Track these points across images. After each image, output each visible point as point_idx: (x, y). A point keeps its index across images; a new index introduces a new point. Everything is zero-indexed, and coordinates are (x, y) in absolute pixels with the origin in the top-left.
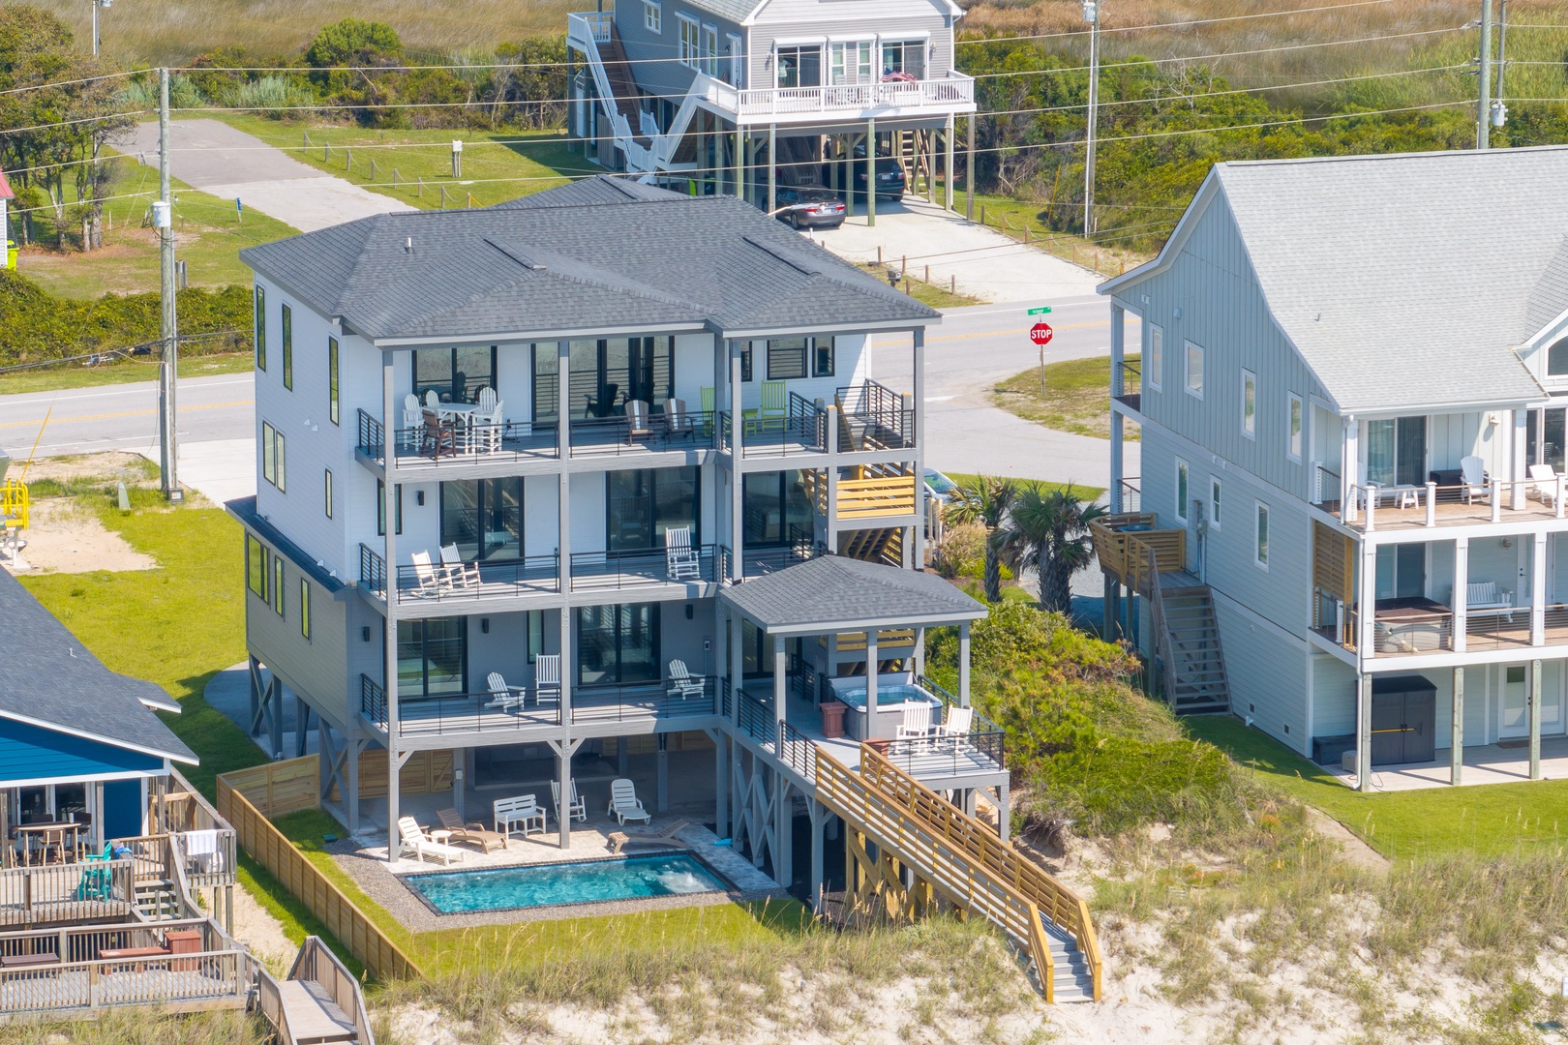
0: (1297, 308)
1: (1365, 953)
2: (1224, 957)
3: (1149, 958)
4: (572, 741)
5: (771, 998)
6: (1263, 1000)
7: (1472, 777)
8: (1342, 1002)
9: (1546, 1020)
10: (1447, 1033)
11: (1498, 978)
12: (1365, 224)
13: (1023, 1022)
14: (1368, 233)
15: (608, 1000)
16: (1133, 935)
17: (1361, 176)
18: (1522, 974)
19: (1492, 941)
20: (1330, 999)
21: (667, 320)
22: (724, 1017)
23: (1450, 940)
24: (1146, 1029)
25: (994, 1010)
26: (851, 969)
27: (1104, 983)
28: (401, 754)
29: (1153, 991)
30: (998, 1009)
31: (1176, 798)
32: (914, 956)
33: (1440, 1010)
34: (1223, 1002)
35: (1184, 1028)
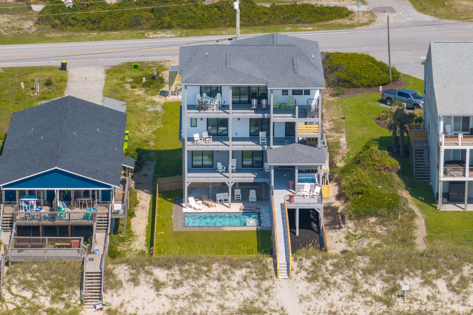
0: (441, 83)
1: (361, 272)
2: (324, 270)
3: (305, 269)
4: (232, 183)
5: (208, 271)
6: (329, 283)
8: (350, 285)
9: (400, 295)
10: (373, 296)
11: (391, 283)
12: (466, 61)
13: (268, 283)
14: (466, 63)
15: (169, 268)
16: (304, 262)
17: (469, 47)
18: (399, 281)
19: (393, 272)
20: (347, 284)
21: (257, 82)
22: (195, 275)
23: (384, 271)
24: (298, 288)
25: (262, 279)
26: (231, 266)
27: (293, 273)
28: (188, 183)
29: (303, 278)
30: (264, 279)
31: (380, 211)
32: (248, 263)
33: (374, 290)
34: (320, 282)
35: (308, 288)
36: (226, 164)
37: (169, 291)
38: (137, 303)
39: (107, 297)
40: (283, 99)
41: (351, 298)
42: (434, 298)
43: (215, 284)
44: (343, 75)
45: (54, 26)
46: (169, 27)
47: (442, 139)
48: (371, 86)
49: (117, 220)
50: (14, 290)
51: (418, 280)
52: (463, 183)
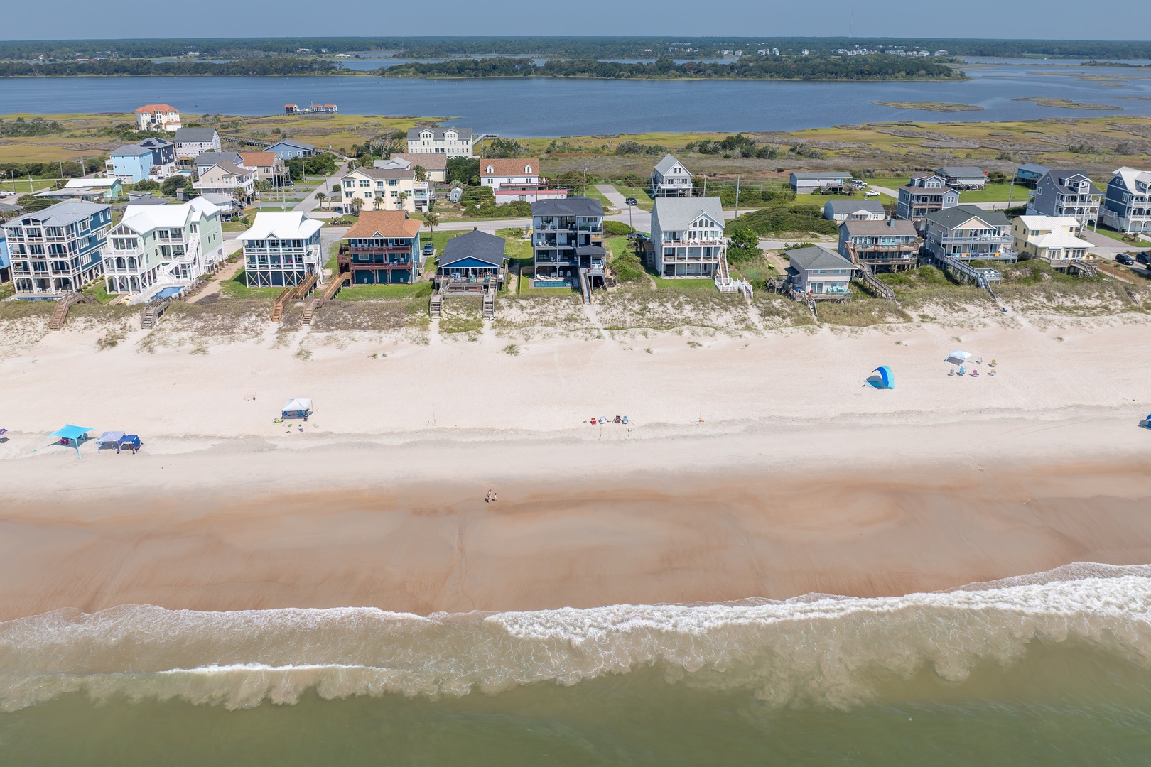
1: (627, 300)
2: (608, 300)
3: (598, 300)
4: (558, 267)
5: (548, 301)
6: (611, 306)
7: (678, 278)
8: (622, 307)
9: (648, 311)
10: (634, 311)
11: (643, 305)
13: (580, 306)
15: (528, 300)
16: (598, 296)
18: (647, 304)
19: (644, 300)
20: (620, 306)
21: (571, 215)
22: (542, 303)
23: (639, 300)
24: (595, 308)
25: (576, 304)
26: (560, 298)
27: (592, 302)
28: (537, 267)
29: (598, 304)
31: (633, 279)
32: (569, 297)
33: (634, 308)
34: (607, 305)
35: (600, 308)
36: (555, 258)
37: (528, 311)
38: (512, 317)
39: (496, 314)
40: (584, 224)
41: (623, 312)
42: (666, 312)
43: (552, 307)
44: (609, 229)
45: (471, 216)
46: (525, 215)
47: (663, 243)
48: (623, 234)
49: (501, 283)
50: (447, 311)
51: (657, 303)
52: (674, 265)
